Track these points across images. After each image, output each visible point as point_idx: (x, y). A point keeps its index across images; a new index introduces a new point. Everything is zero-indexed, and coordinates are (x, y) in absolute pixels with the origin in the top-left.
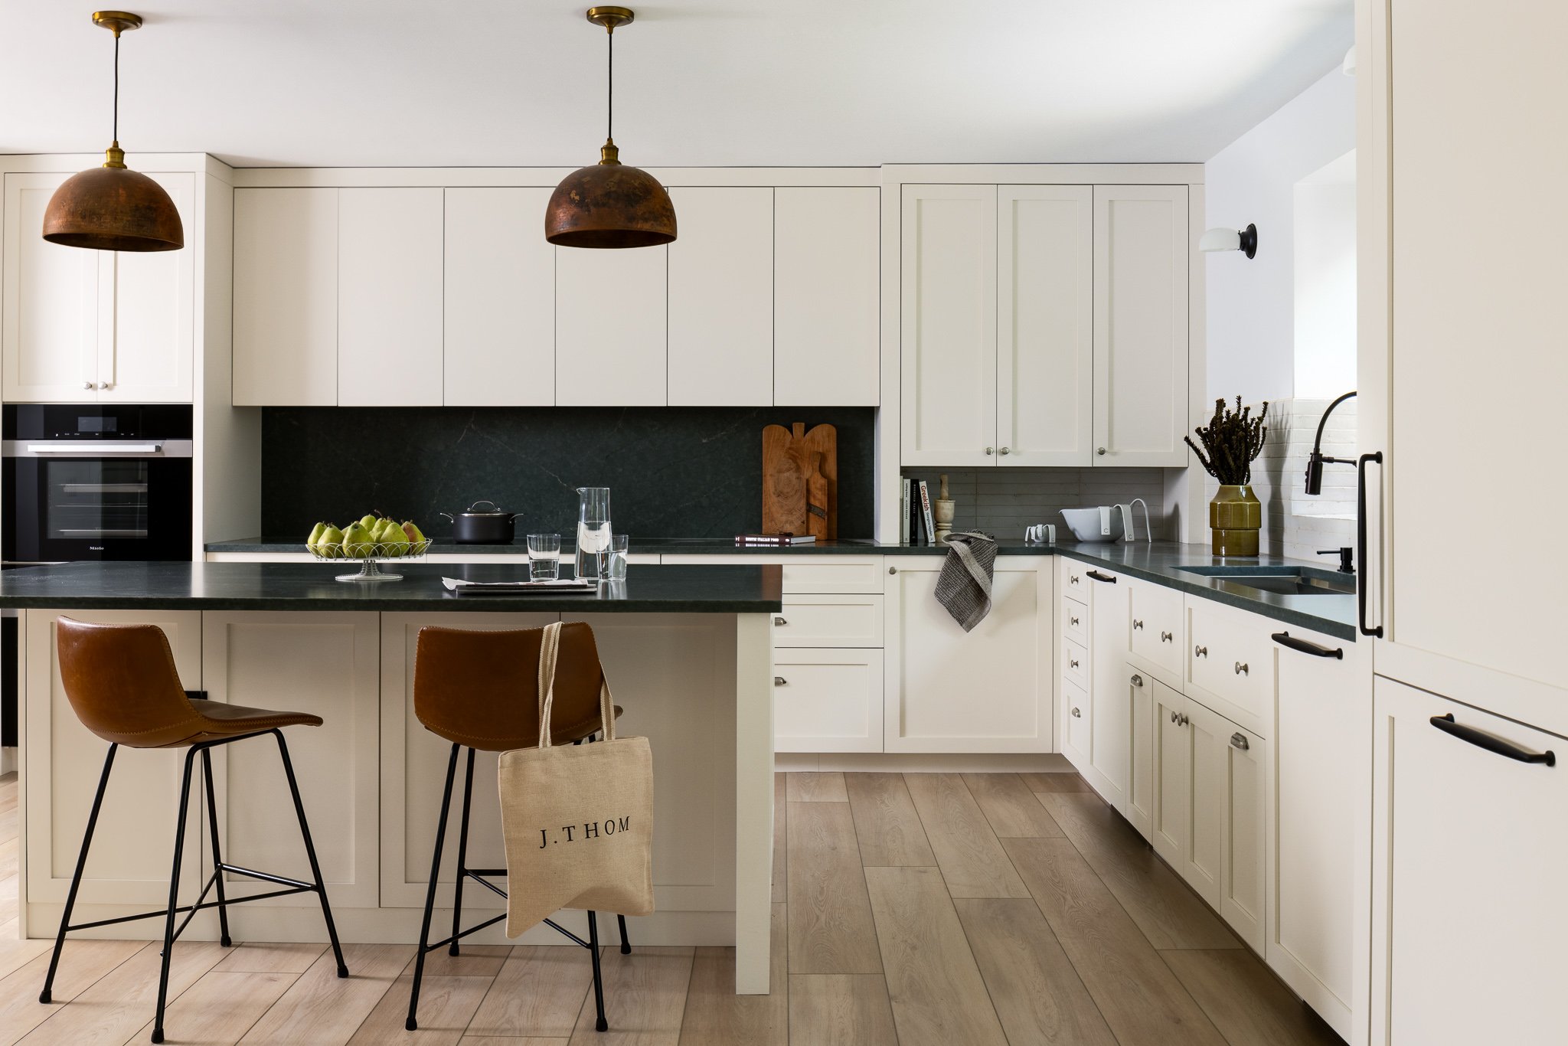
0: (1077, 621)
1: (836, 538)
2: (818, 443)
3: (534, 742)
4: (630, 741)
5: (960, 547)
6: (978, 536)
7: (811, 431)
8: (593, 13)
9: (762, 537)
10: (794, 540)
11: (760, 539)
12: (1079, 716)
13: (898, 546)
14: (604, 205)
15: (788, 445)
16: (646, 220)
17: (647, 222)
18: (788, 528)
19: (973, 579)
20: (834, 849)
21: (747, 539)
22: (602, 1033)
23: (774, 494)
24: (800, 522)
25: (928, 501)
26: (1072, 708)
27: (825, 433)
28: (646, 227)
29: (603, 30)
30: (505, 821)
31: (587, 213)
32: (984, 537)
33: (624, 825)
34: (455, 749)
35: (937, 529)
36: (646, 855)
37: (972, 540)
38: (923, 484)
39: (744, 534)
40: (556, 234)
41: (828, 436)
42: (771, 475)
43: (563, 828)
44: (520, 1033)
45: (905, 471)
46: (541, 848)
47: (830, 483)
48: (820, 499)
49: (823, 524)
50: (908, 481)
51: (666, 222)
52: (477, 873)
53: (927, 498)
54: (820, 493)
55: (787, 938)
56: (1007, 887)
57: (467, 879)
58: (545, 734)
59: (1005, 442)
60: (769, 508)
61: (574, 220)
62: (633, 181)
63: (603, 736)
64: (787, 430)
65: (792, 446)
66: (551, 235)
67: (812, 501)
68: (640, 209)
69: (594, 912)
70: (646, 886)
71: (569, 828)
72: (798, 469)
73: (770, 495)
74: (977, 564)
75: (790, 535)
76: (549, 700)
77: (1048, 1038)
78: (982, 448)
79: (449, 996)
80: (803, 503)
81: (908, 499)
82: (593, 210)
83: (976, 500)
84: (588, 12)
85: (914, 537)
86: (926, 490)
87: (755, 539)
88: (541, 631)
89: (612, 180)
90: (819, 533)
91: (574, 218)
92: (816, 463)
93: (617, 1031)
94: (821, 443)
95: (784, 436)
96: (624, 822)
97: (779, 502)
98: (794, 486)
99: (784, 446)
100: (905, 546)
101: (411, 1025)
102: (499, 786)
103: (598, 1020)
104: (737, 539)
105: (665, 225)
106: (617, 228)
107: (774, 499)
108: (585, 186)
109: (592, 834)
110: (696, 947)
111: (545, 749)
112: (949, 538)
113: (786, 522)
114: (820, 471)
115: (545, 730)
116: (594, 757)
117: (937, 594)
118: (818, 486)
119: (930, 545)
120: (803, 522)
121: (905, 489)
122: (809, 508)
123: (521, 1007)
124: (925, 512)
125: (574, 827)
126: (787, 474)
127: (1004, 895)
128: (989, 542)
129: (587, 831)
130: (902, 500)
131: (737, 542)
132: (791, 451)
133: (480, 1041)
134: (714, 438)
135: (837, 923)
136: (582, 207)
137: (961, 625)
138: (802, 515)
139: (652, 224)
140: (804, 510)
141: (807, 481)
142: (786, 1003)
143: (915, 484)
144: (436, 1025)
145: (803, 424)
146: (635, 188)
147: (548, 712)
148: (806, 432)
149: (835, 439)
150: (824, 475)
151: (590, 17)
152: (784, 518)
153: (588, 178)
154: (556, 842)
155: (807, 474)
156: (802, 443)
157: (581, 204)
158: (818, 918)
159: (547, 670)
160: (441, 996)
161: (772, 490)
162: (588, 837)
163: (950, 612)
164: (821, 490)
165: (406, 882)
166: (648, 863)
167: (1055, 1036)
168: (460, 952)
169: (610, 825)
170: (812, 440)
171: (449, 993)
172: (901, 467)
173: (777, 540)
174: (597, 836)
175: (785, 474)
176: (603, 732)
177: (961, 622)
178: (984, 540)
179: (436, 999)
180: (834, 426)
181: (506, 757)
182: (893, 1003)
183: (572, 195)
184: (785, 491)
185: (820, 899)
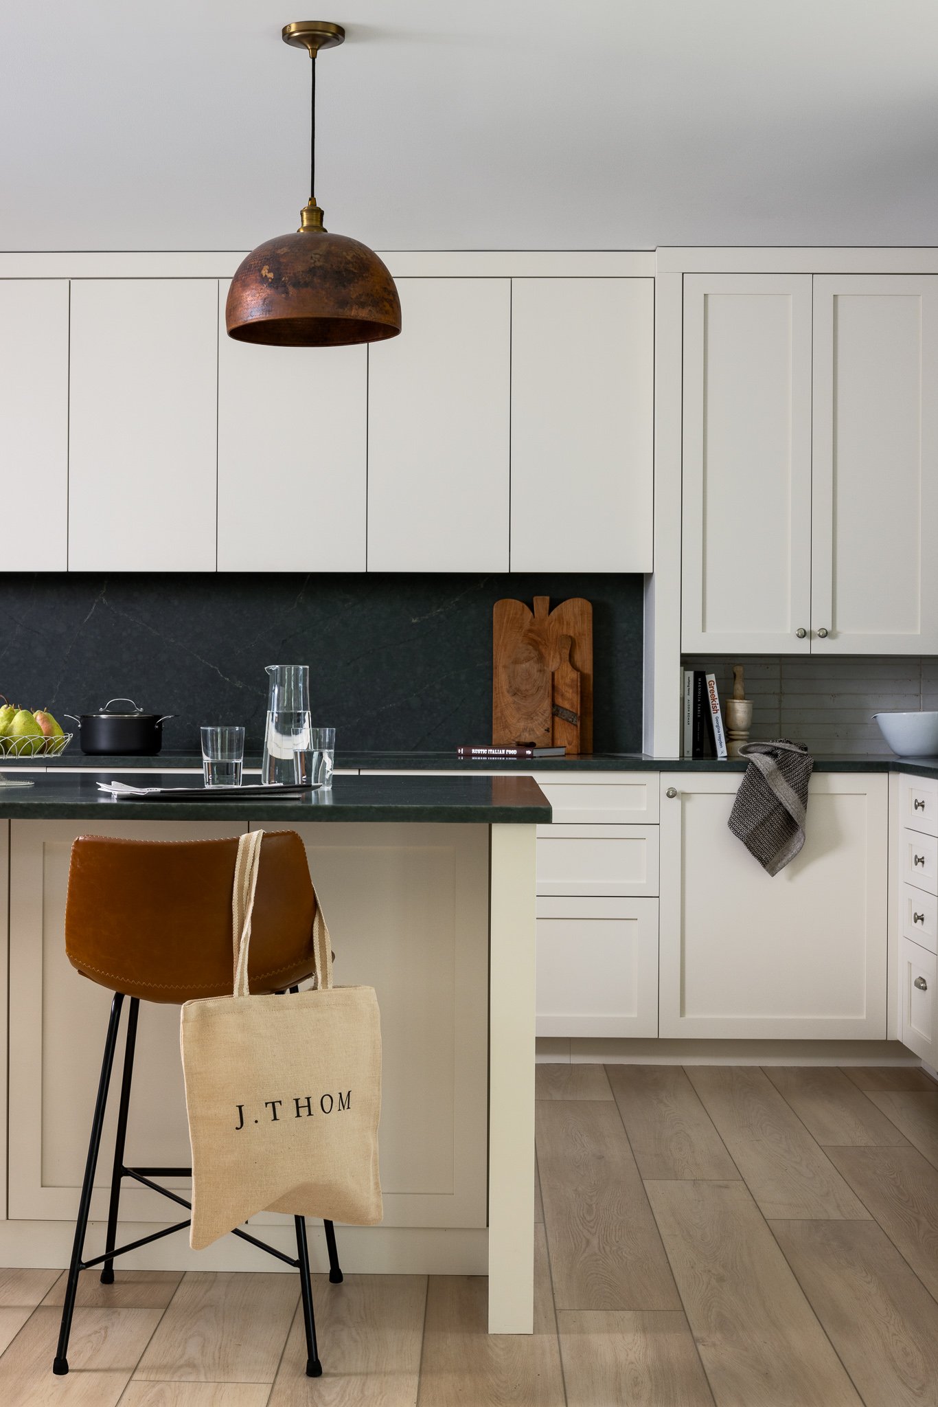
0: (922, 861)
1: (591, 751)
2: (568, 624)
3: (228, 991)
4: (352, 990)
5: (763, 762)
6: (787, 746)
7: (559, 607)
8: (292, 30)
9: (494, 748)
10: (537, 753)
11: (492, 751)
12: (925, 989)
13: (678, 759)
14: (306, 285)
15: (527, 625)
16: (362, 305)
17: (363, 308)
18: (527, 738)
19: (781, 804)
20: (601, 1158)
21: (474, 751)
22: (315, 1379)
23: (508, 692)
24: (543, 730)
25: (717, 701)
26: (915, 977)
27: (576, 610)
28: (363, 314)
29: (304, 53)
30: (189, 1092)
31: (283, 295)
32: (794, 748)
33: (345, 1102)
34: (119, 1000)
35: (729, 739)
36: (372, 1142)
37: (779, 752)
38: (711, 678)
39: (469, 745)
40: (241, 324)
41: (582, 615)
42: (505, 667)
43: (266, 1104)
44: (206, 1378)
45: (687, 661)
46: (237, 1129)
47: (583, 677)
48: (570, 699)
49: (575, 733)
50: (690, 674)
51: (388, 307)
52: (141, 1174)
53: (717, 696)
54: (571, 691)
55: (550, 1266)
56: (838, 1206)
57: (126, 1181)
58: (242, 978)
59: (822, 621)
60: (502, 712)
61: (268, 304)
62: (344, 253)
63: (316, 983)
64: (525, 606)
65: (533, 627)
66: (234, 326)
67: (559, 701)
68: (354, 291)
69: (303, 1218)
70: (372, 1184)
71: (273, 1103)
72: (541, 658)
73: (502, 693)
74: (785, 784)
75: (531, 745)
76: (247, 933)
77: (914, 1392)
78: (790, 629)
79: (106, 1332)
80: (546, 704)
81: (690, 698)
82: (291, 289)
83: (780, 701)
84: (284, 30)
85: (698, 749)
86: (715, 686)
87: (484, 751)
88: (237, 841)
89: (317, 251)
90: (570, 744)
91: (267, 302)
92: (564, 651)
93: (334, 1375)
94: (572, 624)
95: (521, 615)
96: (344, 1097)
97: (514, 702)
98: (535, 681)
99: (521, 627)
100: (686, 759)
101: (61, 1367)
102: (182, 1047)
103: (308, 1361)
104: (461, 751)
105: (387, 312)
106: (325, 315)
107: (508, 698)
108: (282, 260)
109: (304, 1112)
110: (429, 1275)
111: (242, 998)
112: (745, 751)
113: (525, 730)
114: (570, 661)
115: (242, 973)
116: (305, 1010)
117: (731, 824)
118: (568, 681)
119: (719, 759)
120: (547, 730)
121: (686, 684)
122: (556, 710)
123: (203, 1346)
124: (714, 716)
125: (280, 1102)
126: (525, 666)
127: (835, 1215)
128: (801, 755)
129: (298, 1108)
130: (682, 700)
131: (460, 755)
132: (531, 635)
133: (154, 1386)
134: (427, 617)
135: (614, 1248)
136: (277, 288)
137: (764, 866)
138: (545, 721)
139: (370, 310)
140: (548, 713)
141: (553, 674)
142: (557, 1345)
143: (700, 679)
144: (93, 1366)
145: (548, 598)
146: (348, 262)
147: (245, 949)
148: (551, 609)
149: (591, 618)
150: (574, 667)
151: (287, 36)
152: (522, 725)
153: (285, 250)
154: (256, 1122)
155: (553, 664)
156: (546, 623)
157: (276, 283)
158: (588, 1242)
159: (244, 894)
160: (96, 1332)
161: (505, 687)
162: (298, 1116)
163: (750, 848)
164: (571, 687)
165: (42, 1186)
166: (375, 1154)
167: (922, 1388)
168: (115, 1279)
169: (327, 1101)
170: (560, 619)
171: (106, 1328)
172: (683, 656)
173: (514, 752)
174: (310, 1114)
175: (524, 666)
176: (316, 978)
177: (764, 863)
178: (795, 752)
179: (90, 1335)
180: (589, 601)
181: (190, 1009)
182: (701, 1347)
183: (265, 272)
184: (523, 688)
185: (588, 1218)
